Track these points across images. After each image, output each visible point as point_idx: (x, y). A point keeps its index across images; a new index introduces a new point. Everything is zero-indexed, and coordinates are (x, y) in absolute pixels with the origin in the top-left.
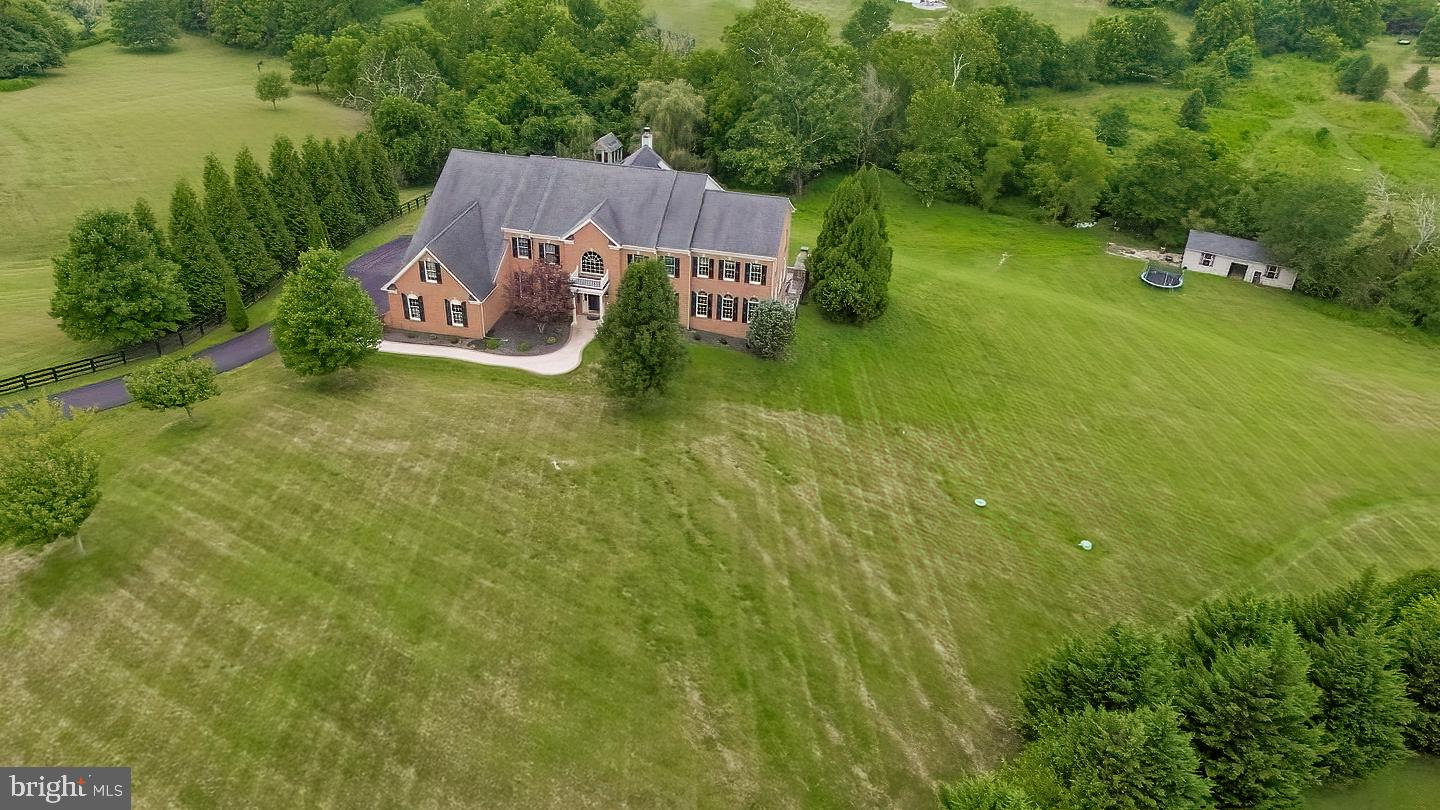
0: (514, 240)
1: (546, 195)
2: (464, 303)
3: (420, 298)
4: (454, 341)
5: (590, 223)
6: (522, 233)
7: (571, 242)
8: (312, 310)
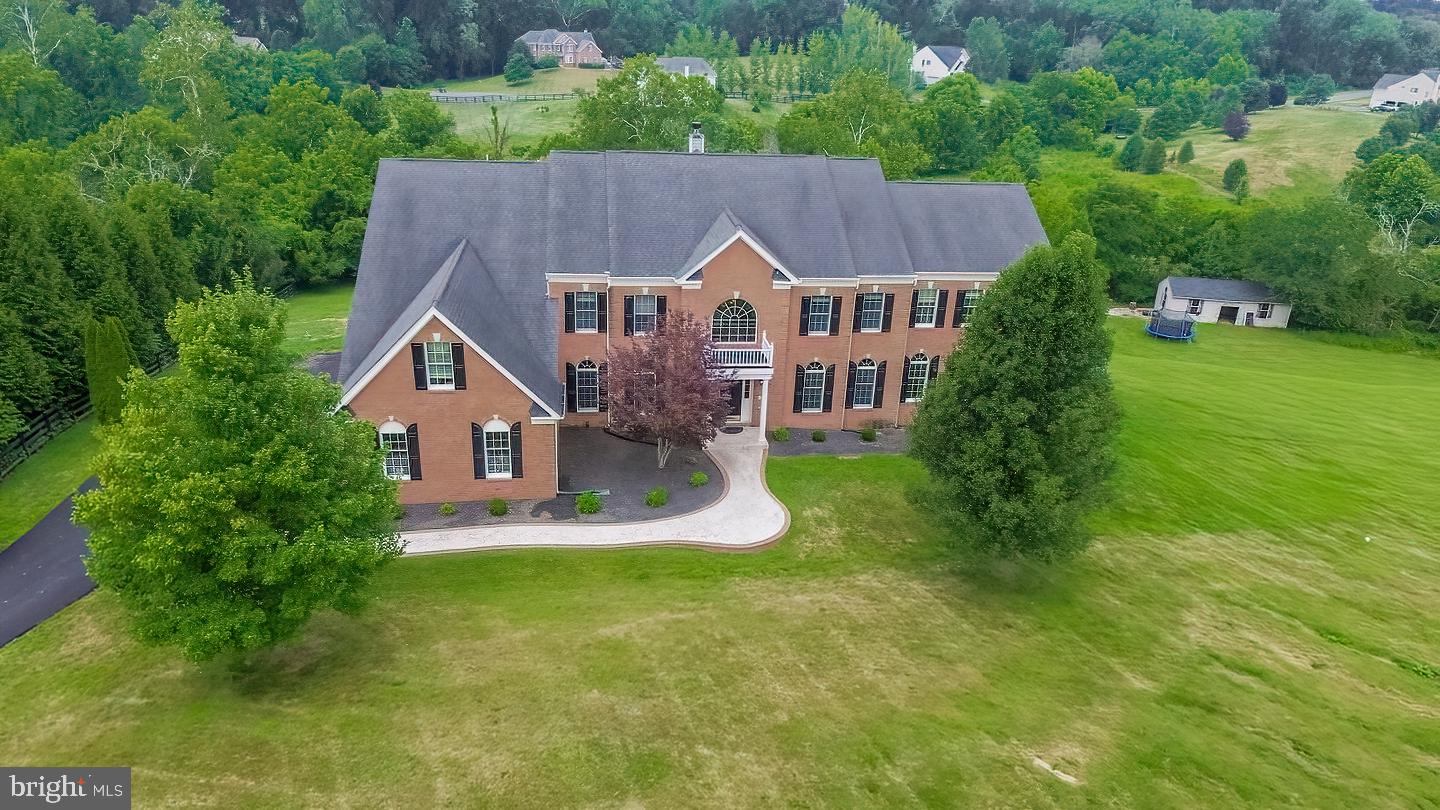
0: (569, 298)
1: (611, 210)
2: (516, 428)
3: (413, 429)
4: (499, 511)
5: (740, 239)
6: (586, 281)
7: (697, 284)
8: (233, 462)
